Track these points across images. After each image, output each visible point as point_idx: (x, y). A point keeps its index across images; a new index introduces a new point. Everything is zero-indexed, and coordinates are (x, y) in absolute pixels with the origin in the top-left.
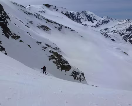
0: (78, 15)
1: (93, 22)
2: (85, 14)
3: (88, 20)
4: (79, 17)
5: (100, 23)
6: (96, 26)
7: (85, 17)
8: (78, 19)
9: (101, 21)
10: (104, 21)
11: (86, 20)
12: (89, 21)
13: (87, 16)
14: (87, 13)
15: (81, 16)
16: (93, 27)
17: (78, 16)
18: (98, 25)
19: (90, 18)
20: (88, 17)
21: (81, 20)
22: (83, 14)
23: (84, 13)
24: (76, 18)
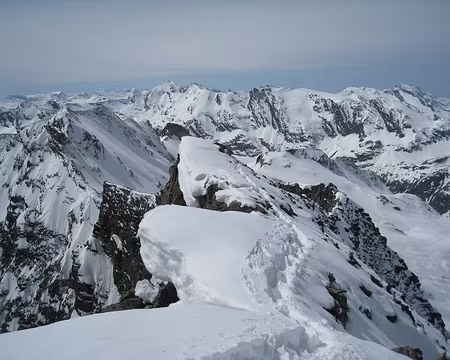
0: (357, 110)
1: (402, 136)
2: (379, 110)
3: (385, 129)
4: (358, 119)
5: (424, 137)
6: (412, 148)
7: (377, 119)
8: (354, 123)
9: (430, 133)
10: (438, 131)
11: (380, 128)
12: (390, 130)
13: (383, 115)
14: (385, 105)
15: (365, 113)
16: (401, 152)
17: (355, 115)
18: (416, 144)
19: (392, 123)
20: (388, 118)
21: (365, 129)
22: (372, 108)
23: (376, 106)
24: (352, 120)
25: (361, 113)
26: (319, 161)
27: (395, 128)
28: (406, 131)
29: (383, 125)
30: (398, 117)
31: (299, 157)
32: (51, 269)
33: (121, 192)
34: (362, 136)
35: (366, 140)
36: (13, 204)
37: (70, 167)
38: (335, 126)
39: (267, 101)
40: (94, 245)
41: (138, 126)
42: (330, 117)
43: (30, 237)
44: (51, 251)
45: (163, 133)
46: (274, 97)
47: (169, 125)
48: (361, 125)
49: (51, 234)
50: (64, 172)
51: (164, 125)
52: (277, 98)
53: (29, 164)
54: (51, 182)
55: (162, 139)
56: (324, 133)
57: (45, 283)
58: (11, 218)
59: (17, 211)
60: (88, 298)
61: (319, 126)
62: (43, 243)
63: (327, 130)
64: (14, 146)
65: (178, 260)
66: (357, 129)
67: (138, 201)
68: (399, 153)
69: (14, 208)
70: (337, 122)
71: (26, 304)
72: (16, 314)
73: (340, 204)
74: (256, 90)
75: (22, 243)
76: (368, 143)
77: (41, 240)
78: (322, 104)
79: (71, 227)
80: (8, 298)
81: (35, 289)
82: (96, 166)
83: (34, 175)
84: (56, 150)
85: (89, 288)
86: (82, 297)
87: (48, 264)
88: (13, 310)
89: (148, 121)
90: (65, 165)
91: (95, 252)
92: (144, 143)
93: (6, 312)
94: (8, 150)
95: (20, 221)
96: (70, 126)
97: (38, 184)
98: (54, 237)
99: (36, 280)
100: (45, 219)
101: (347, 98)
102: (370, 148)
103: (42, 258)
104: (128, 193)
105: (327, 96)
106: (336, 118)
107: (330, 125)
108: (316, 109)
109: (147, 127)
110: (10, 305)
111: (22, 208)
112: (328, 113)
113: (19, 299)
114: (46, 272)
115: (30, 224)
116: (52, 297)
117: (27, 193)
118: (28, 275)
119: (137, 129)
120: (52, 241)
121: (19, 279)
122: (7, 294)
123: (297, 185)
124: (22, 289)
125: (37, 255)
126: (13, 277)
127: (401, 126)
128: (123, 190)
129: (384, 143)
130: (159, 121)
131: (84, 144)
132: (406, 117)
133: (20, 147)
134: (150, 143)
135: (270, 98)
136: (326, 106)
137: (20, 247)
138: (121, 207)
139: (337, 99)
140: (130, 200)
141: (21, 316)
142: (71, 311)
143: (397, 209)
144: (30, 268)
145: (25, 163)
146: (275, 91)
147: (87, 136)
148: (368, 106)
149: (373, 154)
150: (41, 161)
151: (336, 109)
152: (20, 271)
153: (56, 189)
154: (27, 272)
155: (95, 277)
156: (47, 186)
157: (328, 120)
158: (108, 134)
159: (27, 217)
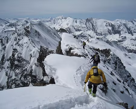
25: (120, 27)
26: (106, 42)
27: (131, 33)
28: (134, 34)
29: (127, 31)
30: (132, 29)
31: (100, 40)
32: (24, 70)
33: (46, 49)
34: (120, 35)
35: (121, 36)
36: (14, 51)
37: (31, 41)
38: (112, 31)
39: (91, 22)
40: (37, 64)
41: (51, 29)
42: (110, 28)
43: (19, 61)
44: (24, 65)
45: (59, 31)
46: (93, 21)
47: (61, 29)
48: (120, 31)
49: (25, 60)
50: (29, 42)
51: (59, 29)
52: (94, 22)
53: (19, 39)
54: (25, 45)
55: (59, 33)
56: (108, 33)
57: (23, 74)
58: (13, 55)
59: (15, 53)
60: (35, 80)
61: (107, 31)
62: (22, 63)
63: (109, 32)
64: (14, 34)
65: (55, 71)
66: (119, 32)
67: (50, 51)
68: (132, 40)
69: (14, 52)
70: (112, 30)
71: (17, 80)
72: (14, 83)
73: (112, 55)
74: (88, 19)
75: (16, 63)
76: (122, 37)
77: (21, 62)
78: (108, 24)
79: (30, 58)
80: (12, 78)
81: (20, 76)
82: (39, 40)
83: (20, 42)
84: (27, 35)
85: (35, 77)
86: (33, 79)
87: (24, 69)
88: (13, 82)
89: (54, 28)
90: (29, 40)
91: (37, 66)
92: (53, 34)
93: (11, 82)
94: (13, 35)
95: (16, 56)
96: (31, 28)
97: (21, 45)
98: (25, 61)
99: (20, 73)
100: (23, 56)
101: (116, 23)
102: (122, 38)
103: (22, 67)
104: (48, 49)
105: (110, 22)
106: (112, 29)
107: (110, 31)
108: (106, 26)
109: (54, 29)
110: (12, 80)
111: (16, 52)
112: (110, 27)
113: (15, 79)
114: (23, 71)
115: (19, 57)
116: (25, 79)
117: (18, 48)
118: (18, 72)
119: (51, 30)
120: (25, 62)
121: (15, 73)
122: (12, 77)
123: (99, 49)
124: (16, 76)
125: (20, 66)
126: (14, 72)
127: (133, 32)
128: (46, 48)
129: (127, 37)
130: (58, 28)
131: (35, 34)
132: (135, 29)
133: (16, 34)
134: (55, 34)
135: (92, 21)
136: (109, 25)
137: (15, 64)
138: (46, 53)
139: (113, 23)
140: (48, 51)
141: (16, 84)
142: (30, 83)
143: (130, 58)
144: (18, 70)
145: (18, 39)
146: (94, 19)
147: (36, 31)
148: (122, 25)
149: (123, 41)
150: (22, 38)
151: (113, 26)
152: (15, 71)
153: (26, 47)
154: (17, 71)
155: (37, 74)
156: (24, 46)
157: (110, 29)
158: (42, 31)
159: (18, 55)
